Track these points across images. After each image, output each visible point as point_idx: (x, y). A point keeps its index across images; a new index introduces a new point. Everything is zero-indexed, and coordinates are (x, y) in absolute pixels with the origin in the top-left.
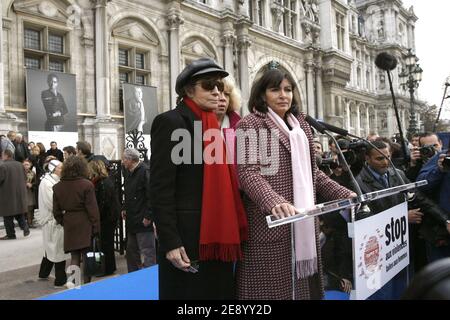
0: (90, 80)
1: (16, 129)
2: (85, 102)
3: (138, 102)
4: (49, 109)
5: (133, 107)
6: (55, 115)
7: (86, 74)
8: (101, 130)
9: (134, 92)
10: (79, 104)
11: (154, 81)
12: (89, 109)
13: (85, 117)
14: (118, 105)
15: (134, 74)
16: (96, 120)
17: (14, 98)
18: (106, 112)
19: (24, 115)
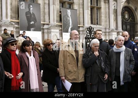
0: (47, 7)
1: (15, 30)
2: (44, 17)
3: (68, 17)
4: (29, 20)
5: (66, 19)
6: (31, 23)
7: (45, 3)
8: (52, 30)
9: (67, 12)
10: (42, 18)
11: (76, 7)
12: (46, 21)
13: (44, 24)
14: (59, 18)
15: (66, 4)
16: (50, 26)
17: (13, 15)
18: (54, 22)
19: (18, 23)
